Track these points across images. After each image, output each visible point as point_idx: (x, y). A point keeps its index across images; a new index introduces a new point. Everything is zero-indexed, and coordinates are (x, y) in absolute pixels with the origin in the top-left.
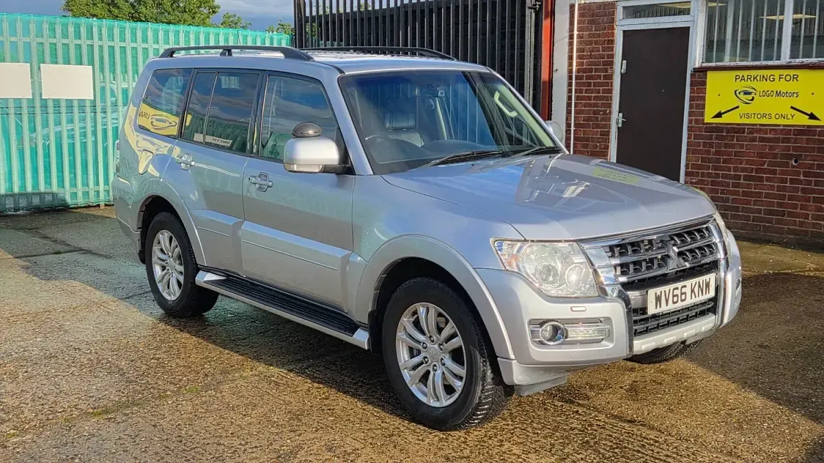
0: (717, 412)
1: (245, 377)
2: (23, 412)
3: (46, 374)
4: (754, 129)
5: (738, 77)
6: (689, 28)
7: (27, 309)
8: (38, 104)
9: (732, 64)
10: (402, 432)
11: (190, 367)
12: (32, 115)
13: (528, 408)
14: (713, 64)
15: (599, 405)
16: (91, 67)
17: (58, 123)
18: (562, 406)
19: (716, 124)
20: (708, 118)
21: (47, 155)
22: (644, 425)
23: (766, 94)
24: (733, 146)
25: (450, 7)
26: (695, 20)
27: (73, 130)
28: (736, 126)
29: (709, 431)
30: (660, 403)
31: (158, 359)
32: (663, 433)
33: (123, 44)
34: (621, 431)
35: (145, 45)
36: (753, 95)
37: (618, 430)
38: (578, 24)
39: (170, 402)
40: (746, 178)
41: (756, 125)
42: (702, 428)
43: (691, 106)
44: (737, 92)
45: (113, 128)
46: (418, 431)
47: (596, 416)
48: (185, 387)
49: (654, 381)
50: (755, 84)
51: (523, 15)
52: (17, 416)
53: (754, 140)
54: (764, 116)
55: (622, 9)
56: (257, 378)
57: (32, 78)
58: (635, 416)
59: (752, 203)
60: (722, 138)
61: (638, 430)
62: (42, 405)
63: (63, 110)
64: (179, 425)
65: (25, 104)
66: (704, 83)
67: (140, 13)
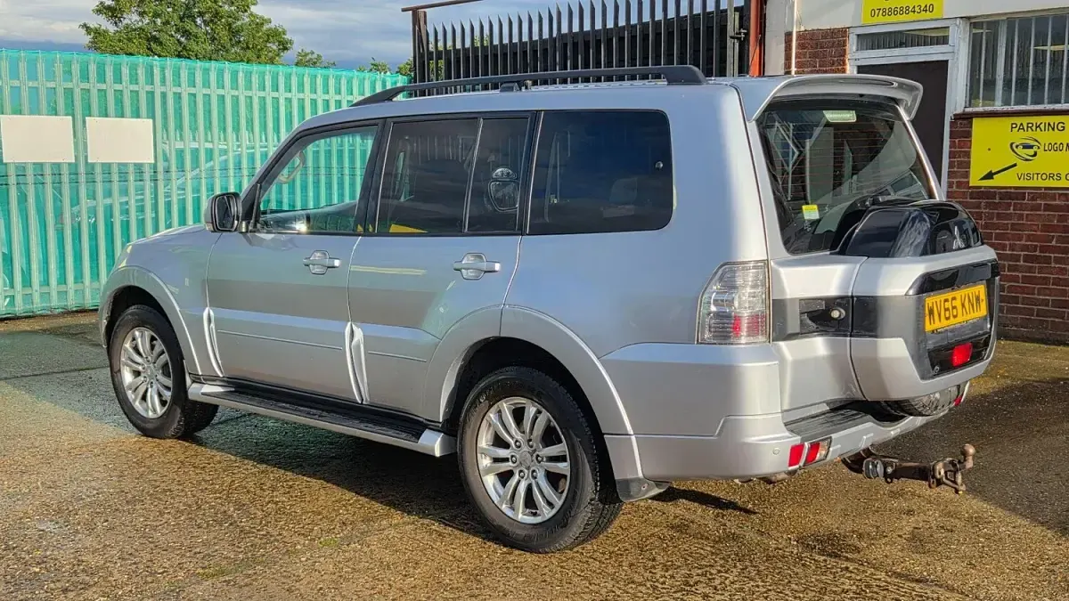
0: (1034, 568)
1: (396, 525)
2: (111, 574)
3: (133, 523)
4: (1037, 193)
5: (1014, 126)
6: (947, 61)
7: (91, 438)
8: (82, 169)
9: (1006, 108)
10: (619, 596)
11: (319, 514)
12: (75, 182)
13: (780, 564)
14: (980, 109)
15: (875, 559)
16: (151, 121)
17: (109, 194)
18: (825, 561)
19: (985, 187)
20: (975, 180)
21: (94, 237)
22: (941, 586)
23: (1054, 148)
24: (1009, 216)
25: (624, 38)
26: (956, 51)
27: (127, 203)
28: (1012, 191)
29: (1028, 593)
30: (956, 557)
31: (276, 503)
32: (967, 595)
33: (193, 90)
34: (911, 594)
35: (221, 92)
36: (1035, 149)
37: (906, 592)
38: (796, 58)
39: (303, 559)
40: (1027, 259)
41: (1040, 188)
42: (1018, 589)
43: (951, 165)
44: (1014, 146)
45: (179, 199)
46: (640, 595)
47: (872, 574)
48: (319, 538)
49: (942, 527)
50: (1038, 135)
51: (723, 48)
52: (105, 579)
53: (1038, 208)
54: (1051, 176)
55: (855, 37)
56: (412, 527)
57: (75, 136)
58: (925, 574)
59: (1036, 292)
60: (996, 206)
61: (933, 592)
62: (135, 563)
63: (115, 177)
64: (321, 589)
65: (65, 171)
66: (968, 134)
67: (190, 50)
